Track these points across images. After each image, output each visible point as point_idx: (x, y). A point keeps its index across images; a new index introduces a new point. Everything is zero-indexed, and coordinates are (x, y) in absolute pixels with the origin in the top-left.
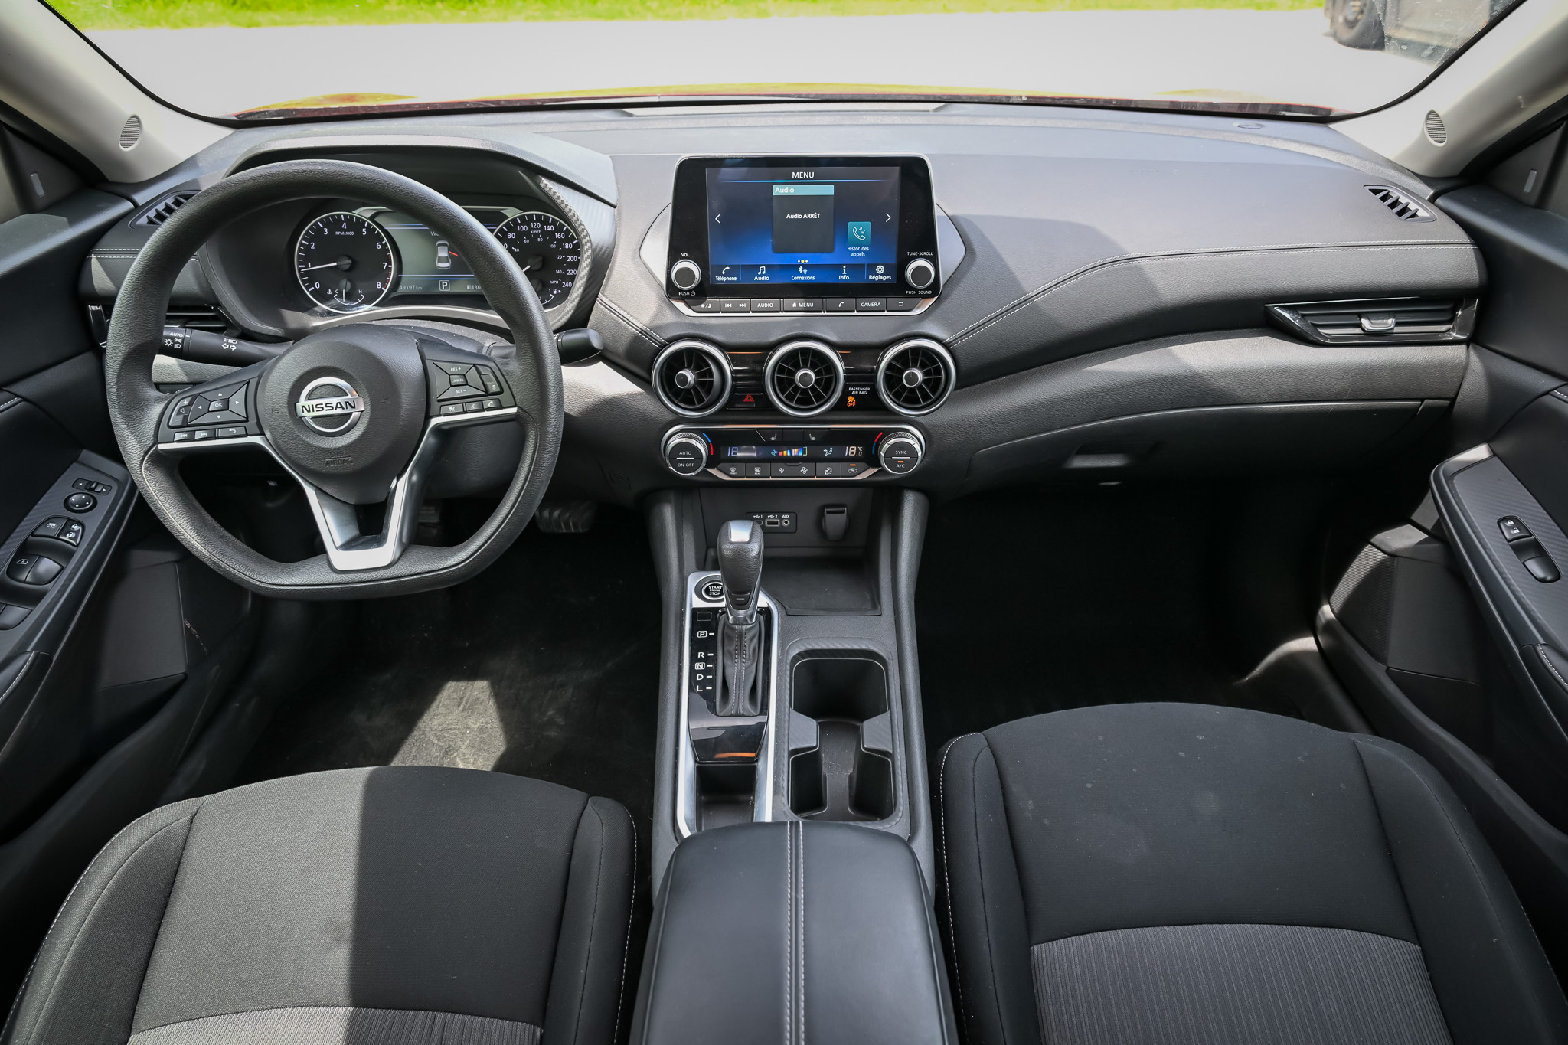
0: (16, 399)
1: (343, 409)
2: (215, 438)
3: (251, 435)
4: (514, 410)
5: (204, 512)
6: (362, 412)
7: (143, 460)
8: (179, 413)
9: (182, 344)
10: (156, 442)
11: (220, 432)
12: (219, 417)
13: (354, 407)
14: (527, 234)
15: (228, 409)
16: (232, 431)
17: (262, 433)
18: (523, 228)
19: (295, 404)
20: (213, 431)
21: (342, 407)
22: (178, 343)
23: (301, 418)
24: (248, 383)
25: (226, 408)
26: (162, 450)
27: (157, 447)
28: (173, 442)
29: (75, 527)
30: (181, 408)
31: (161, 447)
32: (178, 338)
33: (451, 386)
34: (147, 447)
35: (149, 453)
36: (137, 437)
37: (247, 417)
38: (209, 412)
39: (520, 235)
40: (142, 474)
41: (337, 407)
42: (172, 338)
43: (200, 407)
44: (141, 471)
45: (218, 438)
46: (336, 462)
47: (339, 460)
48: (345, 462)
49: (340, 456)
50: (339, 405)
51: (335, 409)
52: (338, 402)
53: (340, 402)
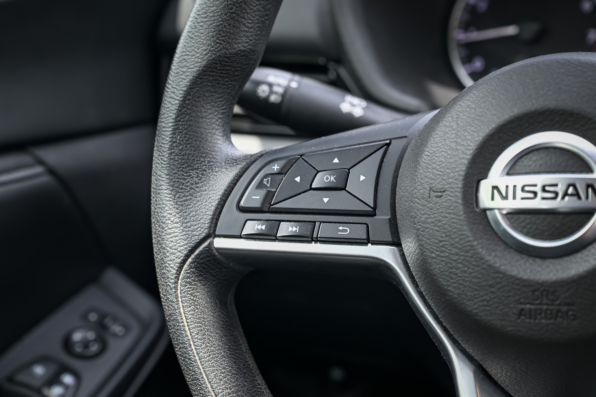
0: (38, 169)
2: (311, 239)
3: (374, 243)
5: (260, 380)
7: (184, 262)
8: (260, 185)
9: (283, 96)
10: (212, 234)
11: (323, 230)
12: (326, 200)
15: (344, 189)
16: (344, 231)
17: (397, 243)
19: (478, 182)
20: (310, 226)
21: (577, 194)
22: (276, 93)
23: (485, 210)
24: (388, 145)
25: (341, 186)
26: (218, 249)
27: (211, 243)
28: (240, 237)
29: (68, 379)
30: (266, 176)
31: (219, 243)
32: (279, 85)
34: (196, 239)
35: (197, 252)
36: (184, 221)
37: (375, 208)
38: (311, 189)
40: (176, 288)
41: (566, 194)
42: (270, 85)
43: (298, 179)
44: (176, 282)
45: (317, 241)
46: (540, 314)
47: (547, 310)
48: (557, 316)
49: (552, 300)
50: (571, 190)
51: (563, 198)
52: (569, 186)
53: (574, 186)
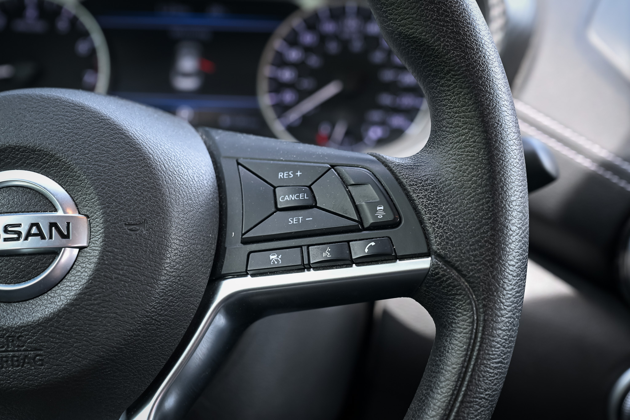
1: (43, 238)
4: (424, 263)
6: (81, 248)
13: (67, 237)
14: (336, 37)
18: (329, 27)
21: (41, 234)
33: (278, 210)
39: (323, 38)
41: (29, 234)
46: (7, 361)
47: (14, 356)
48: (24, 363)
49: (18, 346)
50: (34, 230)
51: (26, 239)
52: (32, 225)
53: (37, 225)
